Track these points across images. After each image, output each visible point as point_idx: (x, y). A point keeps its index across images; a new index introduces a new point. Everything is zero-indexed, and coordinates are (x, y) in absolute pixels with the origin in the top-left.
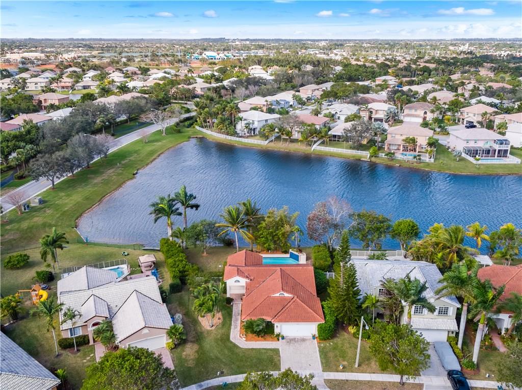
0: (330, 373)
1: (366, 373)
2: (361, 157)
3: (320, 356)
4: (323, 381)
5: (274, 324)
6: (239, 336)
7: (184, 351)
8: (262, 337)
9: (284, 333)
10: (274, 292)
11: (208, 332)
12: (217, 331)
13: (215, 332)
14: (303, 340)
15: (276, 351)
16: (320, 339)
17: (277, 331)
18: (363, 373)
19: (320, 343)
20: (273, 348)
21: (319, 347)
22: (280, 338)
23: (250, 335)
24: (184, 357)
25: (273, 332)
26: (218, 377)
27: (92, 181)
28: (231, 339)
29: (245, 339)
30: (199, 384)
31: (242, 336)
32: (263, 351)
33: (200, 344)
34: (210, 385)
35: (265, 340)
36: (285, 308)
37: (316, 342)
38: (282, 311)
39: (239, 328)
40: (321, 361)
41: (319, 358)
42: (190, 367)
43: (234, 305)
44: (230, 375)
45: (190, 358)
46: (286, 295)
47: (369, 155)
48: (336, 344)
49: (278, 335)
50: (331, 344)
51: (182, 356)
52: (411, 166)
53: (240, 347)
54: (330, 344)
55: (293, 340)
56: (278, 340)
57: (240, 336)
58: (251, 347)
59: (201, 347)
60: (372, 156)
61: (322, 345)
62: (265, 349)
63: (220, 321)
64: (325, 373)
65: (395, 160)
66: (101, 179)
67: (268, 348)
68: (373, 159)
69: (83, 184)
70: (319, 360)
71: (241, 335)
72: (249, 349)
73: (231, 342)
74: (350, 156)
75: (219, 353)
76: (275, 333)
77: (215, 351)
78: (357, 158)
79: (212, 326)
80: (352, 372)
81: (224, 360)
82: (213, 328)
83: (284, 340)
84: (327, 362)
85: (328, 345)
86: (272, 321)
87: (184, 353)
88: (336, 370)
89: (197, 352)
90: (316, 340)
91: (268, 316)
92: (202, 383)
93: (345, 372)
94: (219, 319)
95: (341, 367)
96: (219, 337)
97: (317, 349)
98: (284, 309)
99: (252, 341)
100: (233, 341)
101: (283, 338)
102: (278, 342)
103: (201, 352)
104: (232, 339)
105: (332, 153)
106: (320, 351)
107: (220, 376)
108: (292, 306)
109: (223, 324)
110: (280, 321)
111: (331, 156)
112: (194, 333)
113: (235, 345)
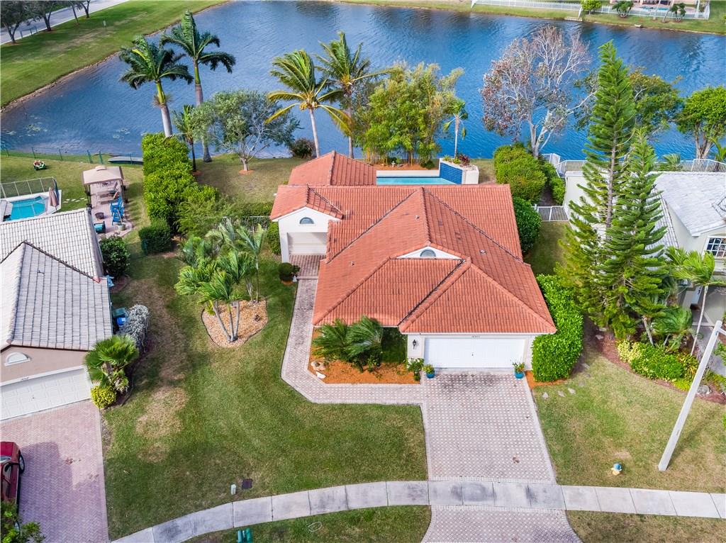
0: (581, 489)
1: (695, 489)
2: (565, 15)
3: (544, 431)
4: (564, 520)
5: (406, 337)
6: (306, 367)
7: (143, 411)
8: (371, 371)
9: (434, 360)
10: (407, 248)
11: (223, 354)
12: (246, 351)
13: (240, 355)
14: (489, 379)
15: (412, 414)
16: (539, 379)
17: (413, 354)
18: (687, 489)
19: (537, 388)
20: (402, 402)
21: (538, 401)
22: (423, 374)
23: (339, 364)
24: (139, 430)
25: (401, 357)
26: (232, 499)
27: (48, 49)
28: (284, 376)
29: (323, 376)
30: (168, 524)
31: (314, 368)
32: (375, 413)
33: (193, 391)
34: (201, 531)
35: (380, 378)
36: (439, 291)
37: (527, 389)
38: (431, 299)
39: (308, 342)
40: (549, 447)
41: (540, 435)
42: (151, 465)
43: (300, 282)
44: (271, 494)
45: (156, 435)
46: (441, 254)
47: (580, 10)
48: (585, 392)
49: (417, 366)
50: (571, 391)
51: (133, 427)
52: (665, 26)
53: (306, 401)
54: (567, 392)
55: (459, 381)
56: (418, 379)
57: (310, 368)
58: (339, 401)
59: (195, 400)
60: (588, 13)
61: (545, 395)
62: (380, 407)
63: (260, 325)
64: (568, 491)
65: (631, 18)
66: (67, 46)
67: (389, 402)
68: (589, 18)
69: (30, 54)
70: (543, 445)
71: (313, 364)
72: (333, 407)
73: (284, 385)
74: (544, 14)
75: (244, 417)
76: (409, 361)
77: (235, 413)
78: (558, 16)
79: (236, 339)
80: (651, 485)
81: (256, 442)
82: (239, 343)
83: (434, 380)
84: (566, 450)
85: (561, 394)
86: (401, 328)
87: (144, 418)
88: (600, 477)
89: (181, 415)
90: (524, 379)
91: (390, 313)
92: (179, 522)
93: (629, 486)
94: (258, 318)
95: (615, 471)
96: (250, 368)
97: (533, 408)
98: (435, 295)
99: (345, 381)
100: (288, 381)
101: (432, 373)
102: (417, 386)
103: (193, 413)
104: (287, 374)
105: (510, 10)
106: (541, 416)
107: (239, 496)
108: (459, 286)
109: (267, 334)
110: (425, 328)
111: (507, 14)
112: (184, 356)
113: (293, 395)
